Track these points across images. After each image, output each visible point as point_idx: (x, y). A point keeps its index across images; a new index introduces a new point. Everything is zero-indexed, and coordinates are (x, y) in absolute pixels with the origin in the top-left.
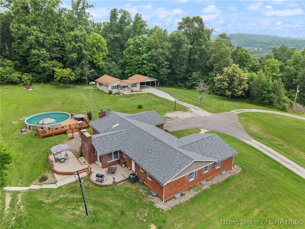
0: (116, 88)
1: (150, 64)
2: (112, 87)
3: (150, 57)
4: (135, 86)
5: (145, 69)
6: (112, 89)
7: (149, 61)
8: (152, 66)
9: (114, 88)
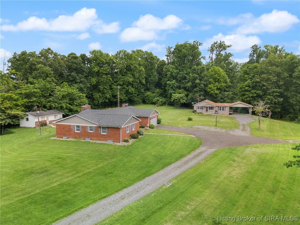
0: (201, 109)
1: (253, 91)
2: (197, 108)
3: (255, 84)
4: (223, 110)
5: (247, 96)
6: (197, 109)
7: (254, 88)
8: (255, 93)
9: (199, 109)
